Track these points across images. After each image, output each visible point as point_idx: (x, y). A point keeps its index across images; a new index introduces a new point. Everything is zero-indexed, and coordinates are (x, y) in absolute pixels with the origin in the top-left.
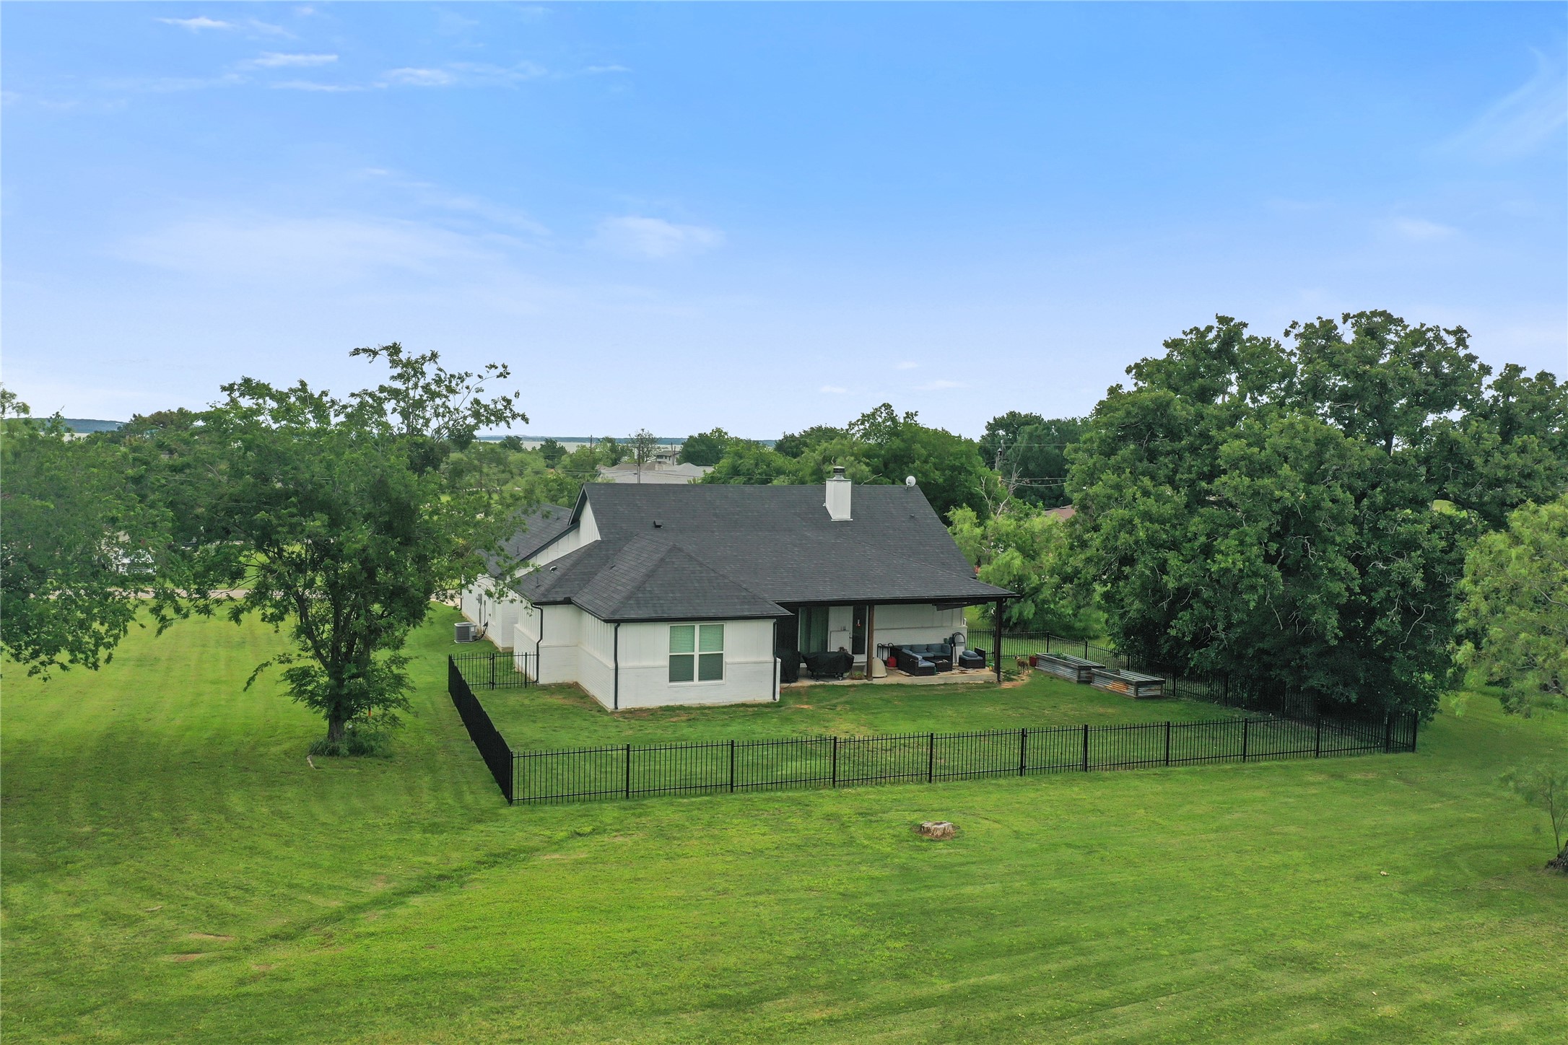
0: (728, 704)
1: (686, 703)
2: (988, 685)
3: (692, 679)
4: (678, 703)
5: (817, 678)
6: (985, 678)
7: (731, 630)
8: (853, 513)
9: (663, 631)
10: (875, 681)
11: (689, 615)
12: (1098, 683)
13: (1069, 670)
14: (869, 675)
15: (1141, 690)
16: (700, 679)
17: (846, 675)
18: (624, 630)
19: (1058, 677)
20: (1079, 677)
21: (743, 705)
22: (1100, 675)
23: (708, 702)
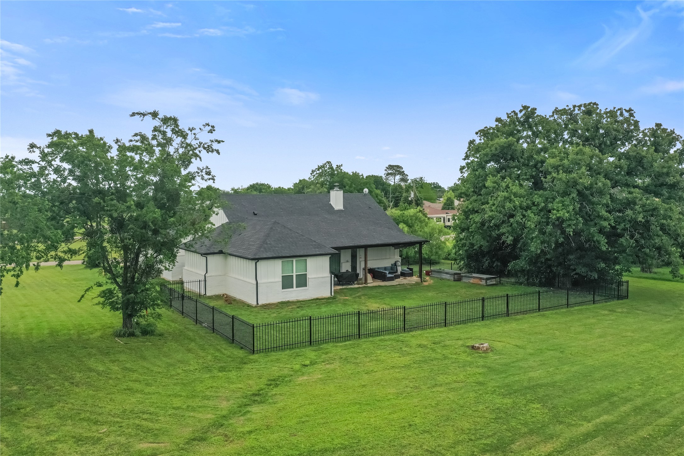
0: (310, 299)
1: (291, 299)
2: (417, 284)
3: (293, 287)
4: (287, 300)
5: (343, 285)
6: (415, 281)
7: (310, 261)
8: (344, 207)
9: (278, 264)
10: (369, 285)
11: (292, 255)
12: (465, 280)
13: (448, 275)
14: (366, 282)
15: (488, 281)
16: (297, 287)
17: (355, 282)
18: (261, 264)
19: (443, 279)
20: (454, 278)
21: (317, 299)
22: (466, 276)
23: (301, 298)
